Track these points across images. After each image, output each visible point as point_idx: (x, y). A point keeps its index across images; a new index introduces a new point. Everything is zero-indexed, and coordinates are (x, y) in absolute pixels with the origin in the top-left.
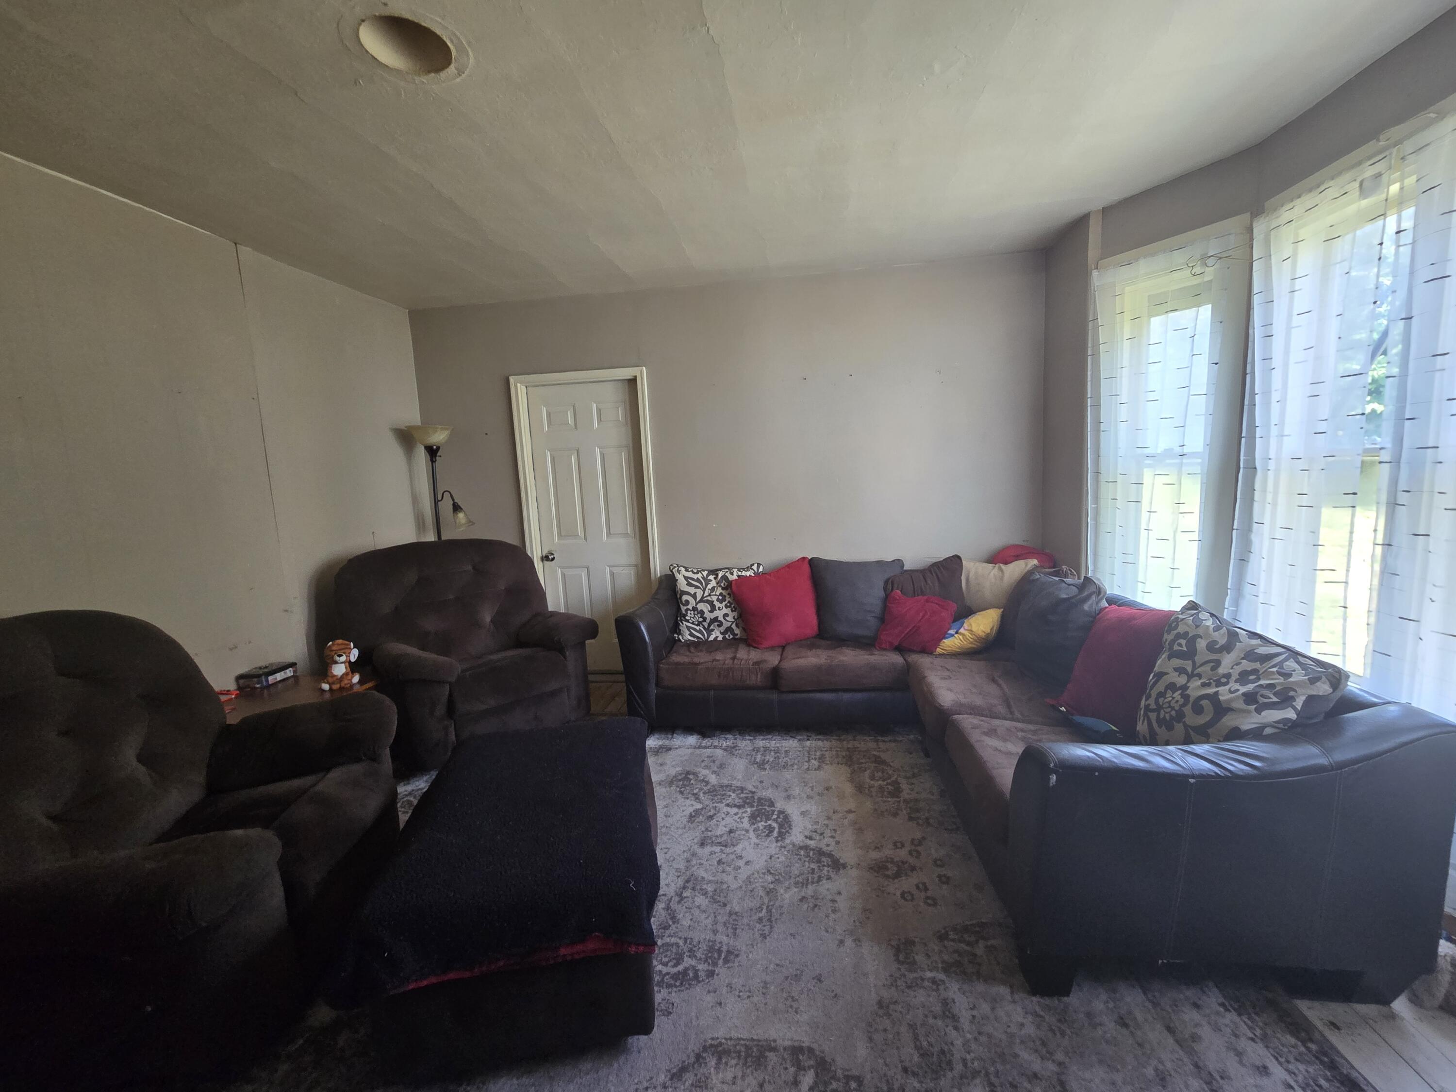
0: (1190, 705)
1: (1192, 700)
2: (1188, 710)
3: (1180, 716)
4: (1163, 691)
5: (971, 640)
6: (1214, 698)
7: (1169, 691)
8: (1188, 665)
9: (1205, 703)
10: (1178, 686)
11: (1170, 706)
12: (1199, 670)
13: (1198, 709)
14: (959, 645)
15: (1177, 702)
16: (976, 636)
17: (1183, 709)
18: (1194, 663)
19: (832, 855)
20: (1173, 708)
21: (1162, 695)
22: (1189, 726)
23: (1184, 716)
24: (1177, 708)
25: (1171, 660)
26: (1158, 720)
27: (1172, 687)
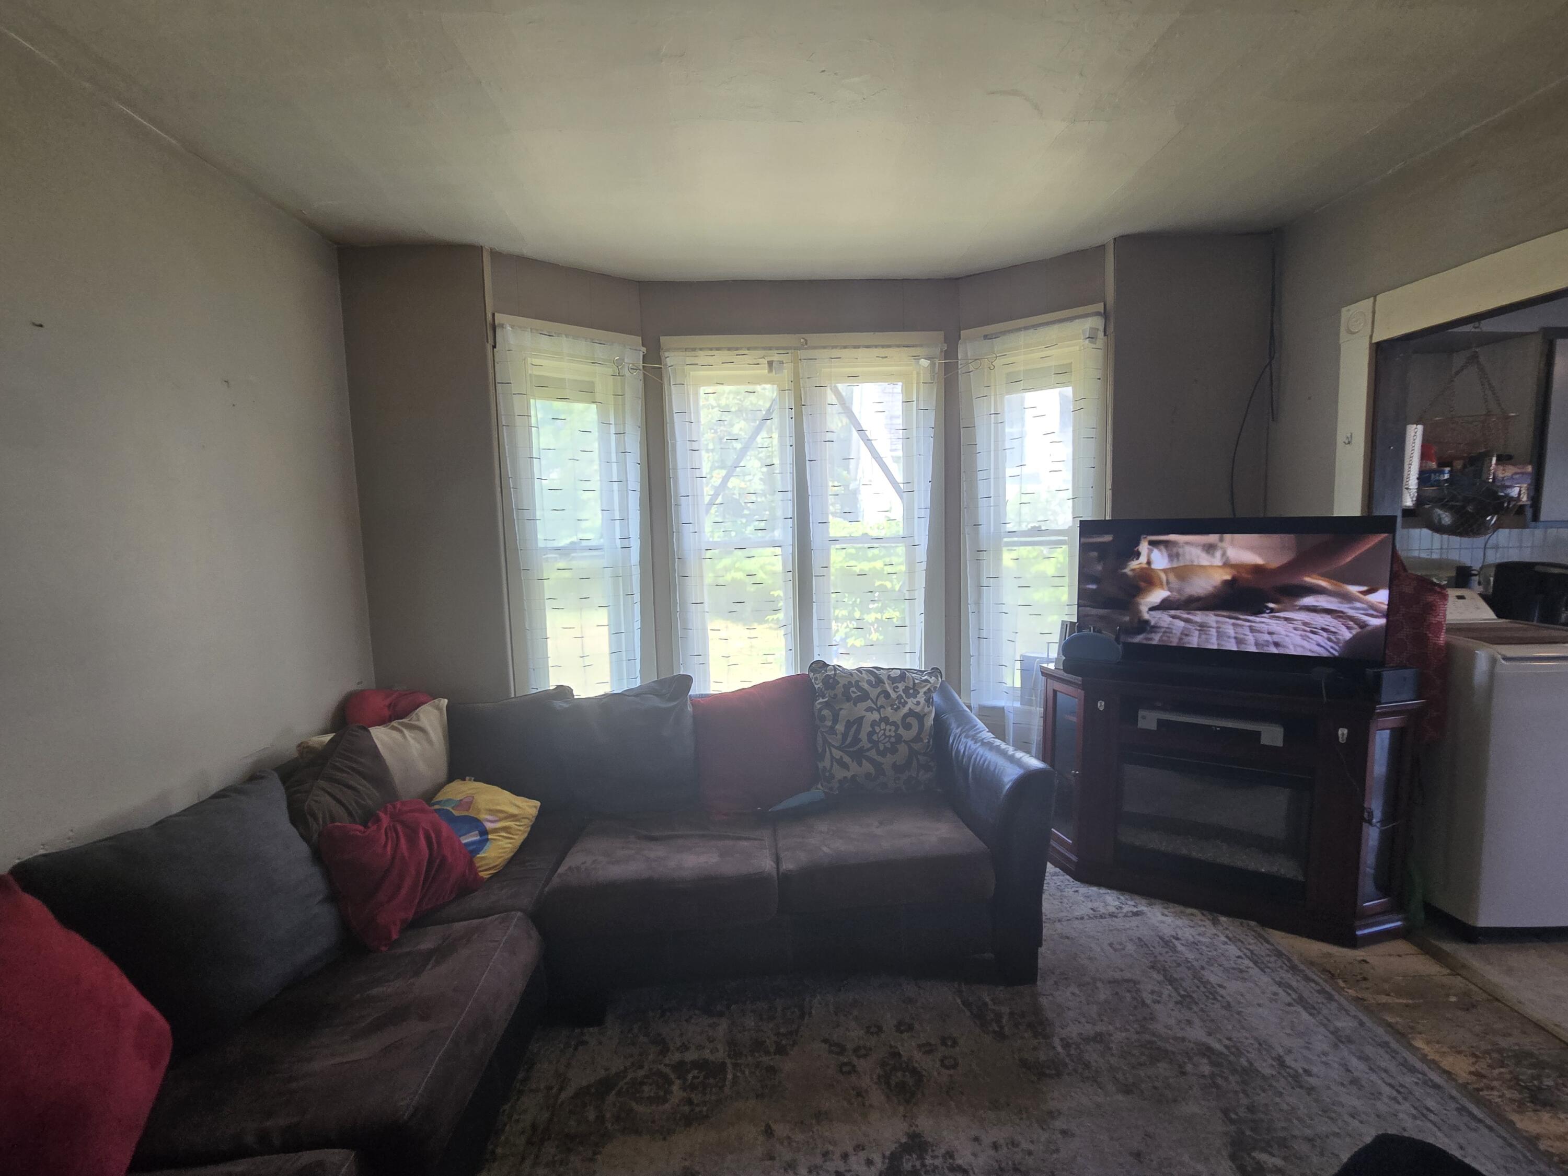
0: (901, 726)
1: (899, 723)
2: (901, 731)
3: (899, 738)
4: (871, 729)
5: (521, 828)
6: (911, 713)
7: (876, 727)
8: (869, 703)
9: (908, 720)
10: (878, 720)
11: (886, 737)
12: (879, 704)
13: (908, 727)
14: (510, 845)
15: (890, 730)
16: (528, 819)
17: (898, 732)
18: (872, 700)
19: (892, 1154)
20: (890, 737)
21: (870, 734)
22: (909, 741)
23: (901, 736)
24: (893, 734)
25: (858, 705)
26: (879, 753)
27: (874, 724)
